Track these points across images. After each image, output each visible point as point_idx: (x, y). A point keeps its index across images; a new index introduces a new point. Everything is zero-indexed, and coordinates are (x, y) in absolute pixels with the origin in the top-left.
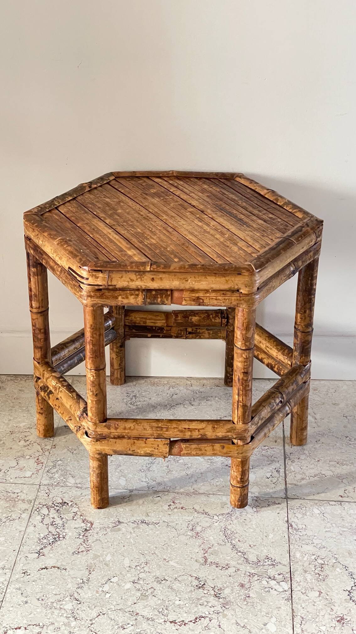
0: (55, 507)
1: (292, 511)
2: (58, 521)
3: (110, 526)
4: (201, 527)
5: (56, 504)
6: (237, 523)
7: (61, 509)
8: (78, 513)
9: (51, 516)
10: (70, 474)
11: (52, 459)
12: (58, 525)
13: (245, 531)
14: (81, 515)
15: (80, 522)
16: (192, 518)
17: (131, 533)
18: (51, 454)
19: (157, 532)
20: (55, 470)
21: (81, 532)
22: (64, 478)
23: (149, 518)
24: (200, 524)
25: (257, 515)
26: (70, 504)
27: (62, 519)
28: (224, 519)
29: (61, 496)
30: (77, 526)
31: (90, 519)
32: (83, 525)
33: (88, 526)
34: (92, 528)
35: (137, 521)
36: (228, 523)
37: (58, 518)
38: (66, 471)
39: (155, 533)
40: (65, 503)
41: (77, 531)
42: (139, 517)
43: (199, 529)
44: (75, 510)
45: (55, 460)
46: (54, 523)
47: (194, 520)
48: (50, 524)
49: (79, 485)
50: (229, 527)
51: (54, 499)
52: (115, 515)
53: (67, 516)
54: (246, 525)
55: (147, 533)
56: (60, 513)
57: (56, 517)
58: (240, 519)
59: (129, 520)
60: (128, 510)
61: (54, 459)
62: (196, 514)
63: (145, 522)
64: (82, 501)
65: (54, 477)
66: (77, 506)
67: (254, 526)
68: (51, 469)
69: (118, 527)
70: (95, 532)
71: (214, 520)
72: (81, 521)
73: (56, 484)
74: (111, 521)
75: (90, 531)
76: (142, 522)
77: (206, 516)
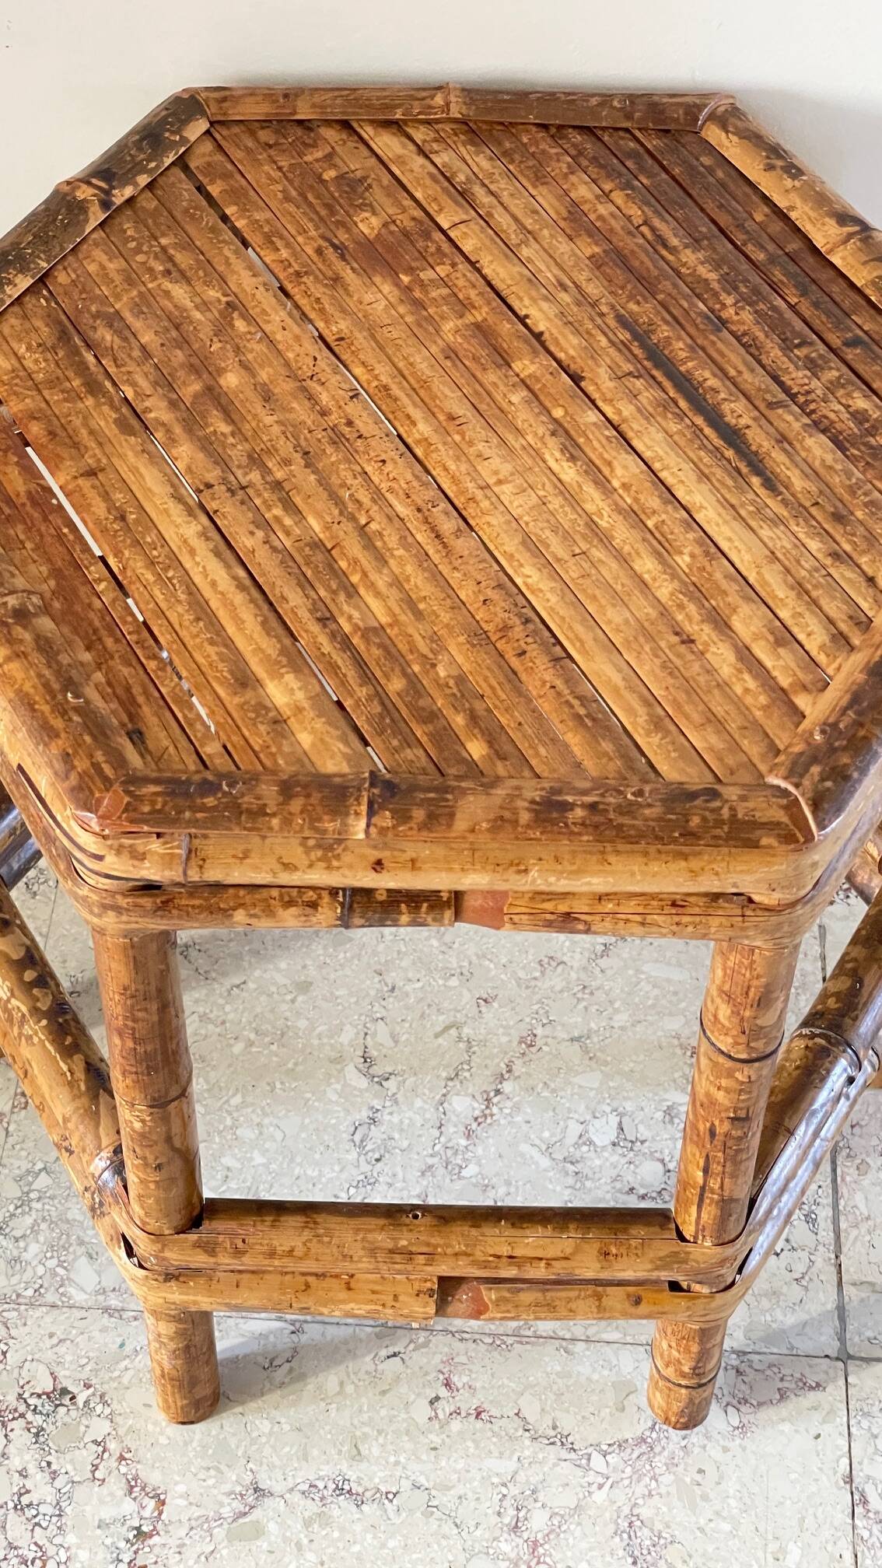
0: (30, 1416)
1: (865, 1424)
2: (41, 1490)
3: (226, 1512)
4: (546, 1514)
5: (32, 1401)
6: (673, 1490)
7: (49, 1428)
8: (112, 1445)
9: (16, 1463)
10: (81, 1243)
11: (17, 1163)
12: (42, 1509)
13: (701, 1530)
14: (122, 1458)
15: (121, 1493)
16: (512, 1465)
17: (299, 1546)
18: (11, 1140)
19: (391, 1544)
20: (29, 1220)
21: (122, 1544)
22: (60, 1264)
23: (364, 1466)
24: (541, 1496)
25: (744, 1449)
26: (80, 1400)
27: (54, 1475)
28: (629, 1470)
29: (49, 1355)
30: (107, 1513)
31: (154, 1478)
32: (129, 1506)
33: (147, 1513)
34: (160, 1526)
35: (321, 1485)
36: (640, 1489)
37: (39, 1476)
38: (65, 1226)
39: (383, 1546)
40: (64, 1391)
41: (108, 1542)
42: (325, 1468)
43: (538, 1522)
44: (99, 1428)
45: (28, 1172)
46: (25, 1500)
47: (521, 1477)
48: (11, 1505)
49: (114, 1302)
50: (645, 1512)
51: (24, 1373)
52: (240, 1453)
53: (72, 1461)
54: (705, 1498)
55: (356, 1548)
56: (45, 1449)
57: (32, 1469)
58: (682, 1467)
59: (290, 1484)
60: (286, 1427)
61: (25, 1165)
62: (528, 1448)
63: (350, 1492)
64: (125, 1381)
65: (26, 1256)
66: (107, 1411)
67: (732, 1502)
68: (12, 1215)
69: (257, 1514)
70: (173, 1542)
71: (591, 1477)
72: (116, 1486)
73: (30, 1292)
74: (227, 1488)
75: (156, 1539)
76: (339, 1490)
77: (564, 1454)
